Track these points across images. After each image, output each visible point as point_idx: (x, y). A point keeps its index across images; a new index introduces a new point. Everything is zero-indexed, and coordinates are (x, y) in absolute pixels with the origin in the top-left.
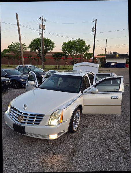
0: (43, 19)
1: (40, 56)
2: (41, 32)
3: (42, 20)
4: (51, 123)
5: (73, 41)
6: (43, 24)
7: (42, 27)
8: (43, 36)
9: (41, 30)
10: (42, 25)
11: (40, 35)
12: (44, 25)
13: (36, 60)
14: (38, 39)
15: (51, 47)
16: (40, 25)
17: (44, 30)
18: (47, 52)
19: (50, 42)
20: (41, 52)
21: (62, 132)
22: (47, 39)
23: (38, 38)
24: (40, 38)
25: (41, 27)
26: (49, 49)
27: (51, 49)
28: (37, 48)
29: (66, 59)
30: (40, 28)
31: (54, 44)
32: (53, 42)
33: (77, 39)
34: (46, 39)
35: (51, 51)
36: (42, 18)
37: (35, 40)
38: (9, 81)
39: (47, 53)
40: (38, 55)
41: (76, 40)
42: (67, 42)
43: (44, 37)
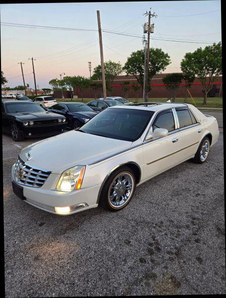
0: (152, 13)
1: (141, 81)
2: (147, 39)
3: (150, 15)
4: (60, 187)
5: (207, 48)
6: (151, 23)
7: (149, 30)
8: (148, 46)
9: (146, 35)
10: (149, 26)
11: (144, 44)
12: (153, 25)
13: (136, 89)
14: (139, 53)
15: (162, 64)
16: (145, 25)
17: (151, 34)
18: (155, 74)
19: (161, 54)
20: (143, 75)
21: (82, 206)
22: (157, 50)
23: (140, 50)
24: (143, 49)
25: (147, 30)
26: (158, 69)
27: (163, 68)
28: (138, 68)
29: (190, 85)
30: (145, 32)
31: (169, 57)
32: (167, 55)
33: (215, 43)
34: (155, 50)
35: (161, 72)
36: (150, 12)
37: (134, 54)
38: (65, 120)
39: (154, 76)
40: (138, 81)
41: (212, 45)
42: (192, 52)
43: (150, 47)
